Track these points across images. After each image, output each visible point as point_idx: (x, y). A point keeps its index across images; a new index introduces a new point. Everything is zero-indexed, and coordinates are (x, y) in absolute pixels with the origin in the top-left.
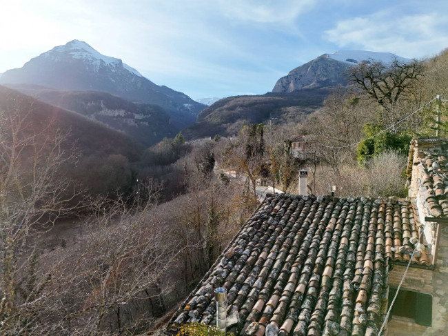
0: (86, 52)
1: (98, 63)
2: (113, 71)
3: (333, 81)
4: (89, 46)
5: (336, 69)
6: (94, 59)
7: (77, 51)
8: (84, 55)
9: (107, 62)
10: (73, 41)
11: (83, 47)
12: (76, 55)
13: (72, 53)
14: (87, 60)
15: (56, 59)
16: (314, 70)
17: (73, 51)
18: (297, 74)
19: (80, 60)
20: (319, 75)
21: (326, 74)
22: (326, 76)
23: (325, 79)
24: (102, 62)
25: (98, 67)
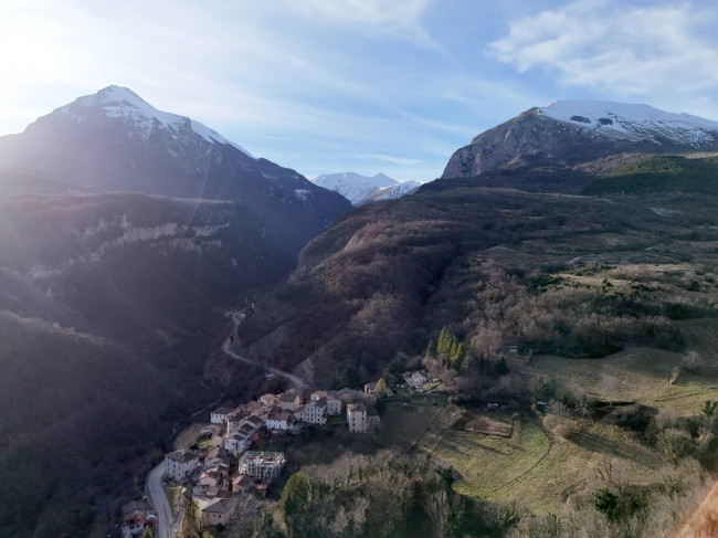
0: (130, 105)
1: (150, 124)
2: (175, 137)
3: (550, 156)
4: (137, 96)
5: (554, 135)
6: (143, 118)
7: (115, 104)
8: (127, 110)
9: (165, 123)
10: (109, 89)
11: (125, 98)
12: (113, 112)
13: (107, 108)
14: (131, 120)
15: (80, 119)
16: (516, 136)
17: (108, 105)
18: (485, 143)
19: (120, 120)
20: (524, 145)
21: (536, 143)
22: (536, 147)
23: (535, 152)
24: (157, 122)
25: (149, 132)
